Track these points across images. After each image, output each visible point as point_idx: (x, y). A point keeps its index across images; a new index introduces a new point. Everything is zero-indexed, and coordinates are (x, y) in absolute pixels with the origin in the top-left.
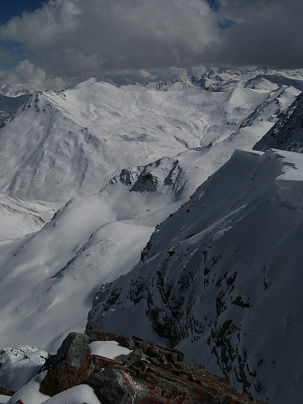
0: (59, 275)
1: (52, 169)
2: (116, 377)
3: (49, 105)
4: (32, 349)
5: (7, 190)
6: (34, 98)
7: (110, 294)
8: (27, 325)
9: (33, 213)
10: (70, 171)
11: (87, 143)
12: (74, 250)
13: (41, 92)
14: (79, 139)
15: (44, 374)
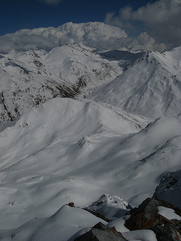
0: (144, 160)
1: (151, 98)
2: (172, 232)
3: (154, 59)
4: (120, 199)
5: (123, 106)
6: (146, 54)
7: (172, 179)
8: (120, 184)
9: (136, 122)
10: (162, 100)
11: (175, 85)
12: (156, 148)
13: (151, 51)
14: (170, 82)
15: (128, 217)
